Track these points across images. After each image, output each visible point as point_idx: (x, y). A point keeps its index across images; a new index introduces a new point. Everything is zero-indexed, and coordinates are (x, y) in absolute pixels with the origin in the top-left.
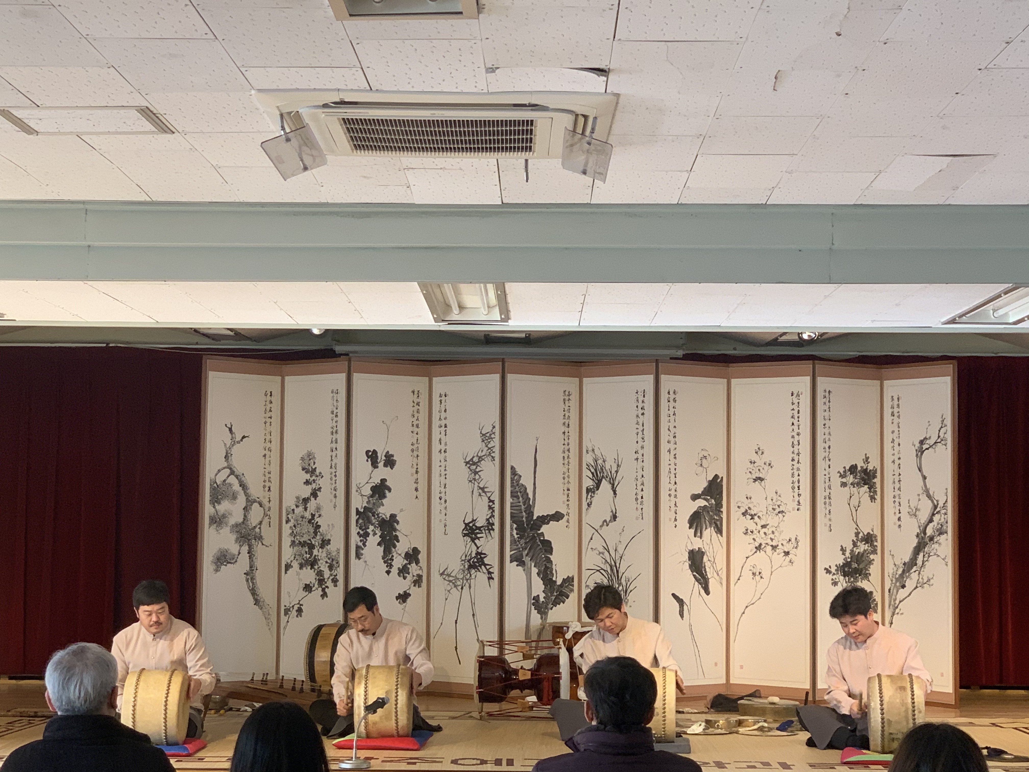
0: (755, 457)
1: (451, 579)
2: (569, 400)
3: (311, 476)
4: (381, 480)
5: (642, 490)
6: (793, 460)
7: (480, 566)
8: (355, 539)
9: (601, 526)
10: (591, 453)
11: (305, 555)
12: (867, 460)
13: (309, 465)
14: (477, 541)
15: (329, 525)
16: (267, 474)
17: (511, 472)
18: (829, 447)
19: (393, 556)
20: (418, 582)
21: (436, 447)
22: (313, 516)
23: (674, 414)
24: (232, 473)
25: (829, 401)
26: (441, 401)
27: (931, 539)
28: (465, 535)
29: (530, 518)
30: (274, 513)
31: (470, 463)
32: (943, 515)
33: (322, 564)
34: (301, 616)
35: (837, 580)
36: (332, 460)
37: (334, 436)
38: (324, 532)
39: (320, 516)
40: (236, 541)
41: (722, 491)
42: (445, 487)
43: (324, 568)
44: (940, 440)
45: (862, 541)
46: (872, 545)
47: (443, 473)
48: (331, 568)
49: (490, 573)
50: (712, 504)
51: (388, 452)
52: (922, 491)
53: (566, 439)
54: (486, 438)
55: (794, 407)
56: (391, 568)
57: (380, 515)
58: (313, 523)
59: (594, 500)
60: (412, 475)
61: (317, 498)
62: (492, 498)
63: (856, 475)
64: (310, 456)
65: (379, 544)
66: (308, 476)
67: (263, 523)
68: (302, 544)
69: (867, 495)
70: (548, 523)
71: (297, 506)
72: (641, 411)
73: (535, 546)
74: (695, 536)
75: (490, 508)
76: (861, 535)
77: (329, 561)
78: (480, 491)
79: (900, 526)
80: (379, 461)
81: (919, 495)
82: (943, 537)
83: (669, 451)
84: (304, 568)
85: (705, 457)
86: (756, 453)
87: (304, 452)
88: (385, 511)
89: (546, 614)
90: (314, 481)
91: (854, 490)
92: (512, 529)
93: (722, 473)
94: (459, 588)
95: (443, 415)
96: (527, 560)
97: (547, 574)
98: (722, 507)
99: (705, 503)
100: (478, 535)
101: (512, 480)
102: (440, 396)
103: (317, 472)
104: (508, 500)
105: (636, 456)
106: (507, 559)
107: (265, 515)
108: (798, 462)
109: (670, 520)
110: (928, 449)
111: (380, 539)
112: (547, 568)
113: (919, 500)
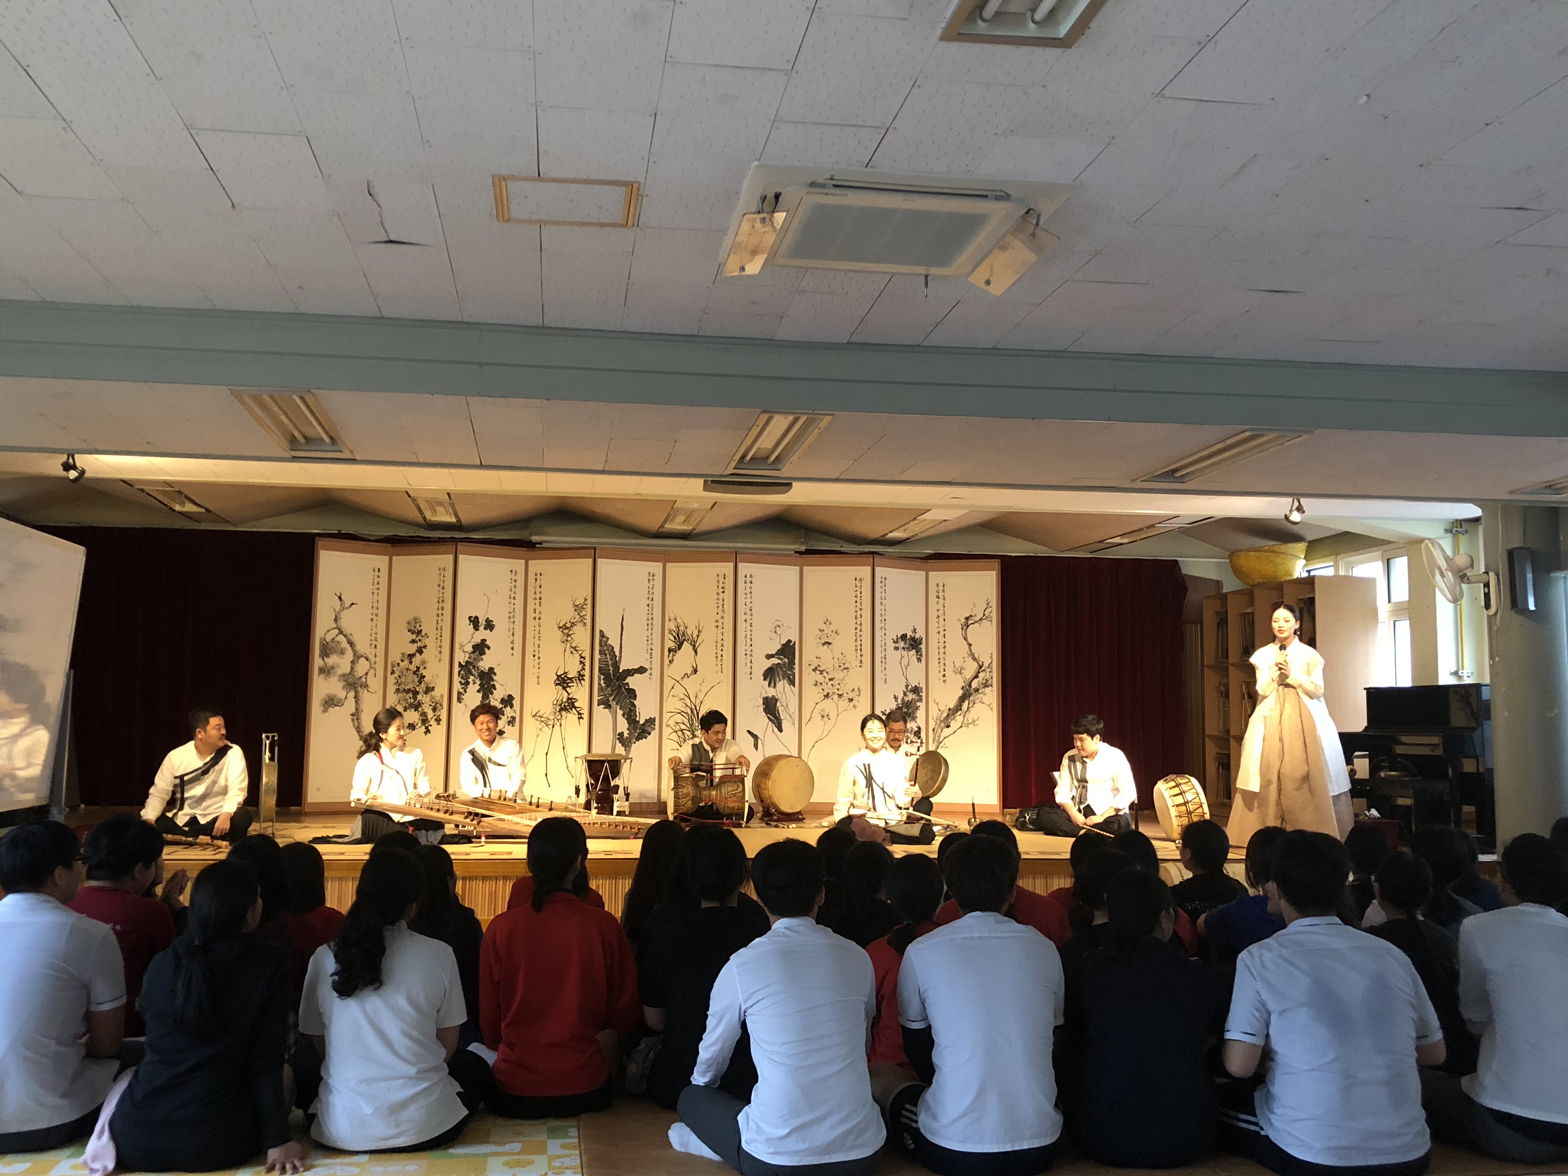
0: (823, 627)
1: (542, 719)
2: (653, 579)
3: (417, 636)
4: (482, 640)
5: (722, 650)
6: (856, 629)
7: (571, 709)
8: (457, 687)
9: (682, 678)
10: (673, 621)
11: (409, 700)
12: (914, 631)
13: (415, 627)
14: (568, 689)
15: (433, 676)
16: (373, 634)
17: (600, 635)
18: (885, 620)
20: (511, 722)
21: (531, 615)
22: (418, 668)
23: (751, 593)
24: (341, 632)
25: (885, 585)
26: (537, 579)
27: (977, 690)
28: (557, 684)
29: (616, 671)
30: (380, 666)
31: (563, 628)
32: (988, 673)
33: (425, 707)
36: (438, 623)
37: (441, 605)
38: (429, 681)
39: (425, 668)
40: (343, 688)
41: (795, 652)
42: (539, 647)
43: (428, 710)
44: (985, 617)
45: (910, 692)
47: (537, 636)
48: (434, 710)
49: (579, 714)
50: (787, 662)
51: (488, 618)
52: (966, 655)
53: (650, 610)
54: (578, 608)
55: (857, 589)
57: (480, 668)
58: (418, 675)
59: (675, 658)
60: (511, 636)
61: (423, 654)
62: (583, 655)
63: (906, 642)
64: (416, 620)
65: (478, 691)
66: (414, 637)
67: (369, 674)
68: (408, 691)
69: (915, 657)
70: (632, 676)
71: (402, 661)
72: (720, 590)
73: (621, 693)
74: (769, 685)
75: (581, 663)
76: (910, 687)
77: (433, 705)
79: (944, 681)
80: (480, 625)
81: (964, 658)
82: (988, 690)
83: (746, 621)
85: (779, 626)
86: (825, 623)
87: (410, 617)
88: (485, 664)
89: (630, 747)
90: (420, 640)
91: (905, 653)
92: (600, 679)
93: (795, 638)
94: (551, 727)
95: (538, 590)
96: (613, 704)
97: (631, 716)
98: (794, 664)
99: (780, 661)
100: (570, 685)
101: (601, 641)
102: (536, 574)
103: (423, 634)
104: (597, 656)
105: (716, 624)
106: (595, 702)
107: (371, 667)
108: (861, 631)
109: (746, 673)
110: (973, 624)
111: (479, 687)
112: (630, 710)
113: (965, 662)
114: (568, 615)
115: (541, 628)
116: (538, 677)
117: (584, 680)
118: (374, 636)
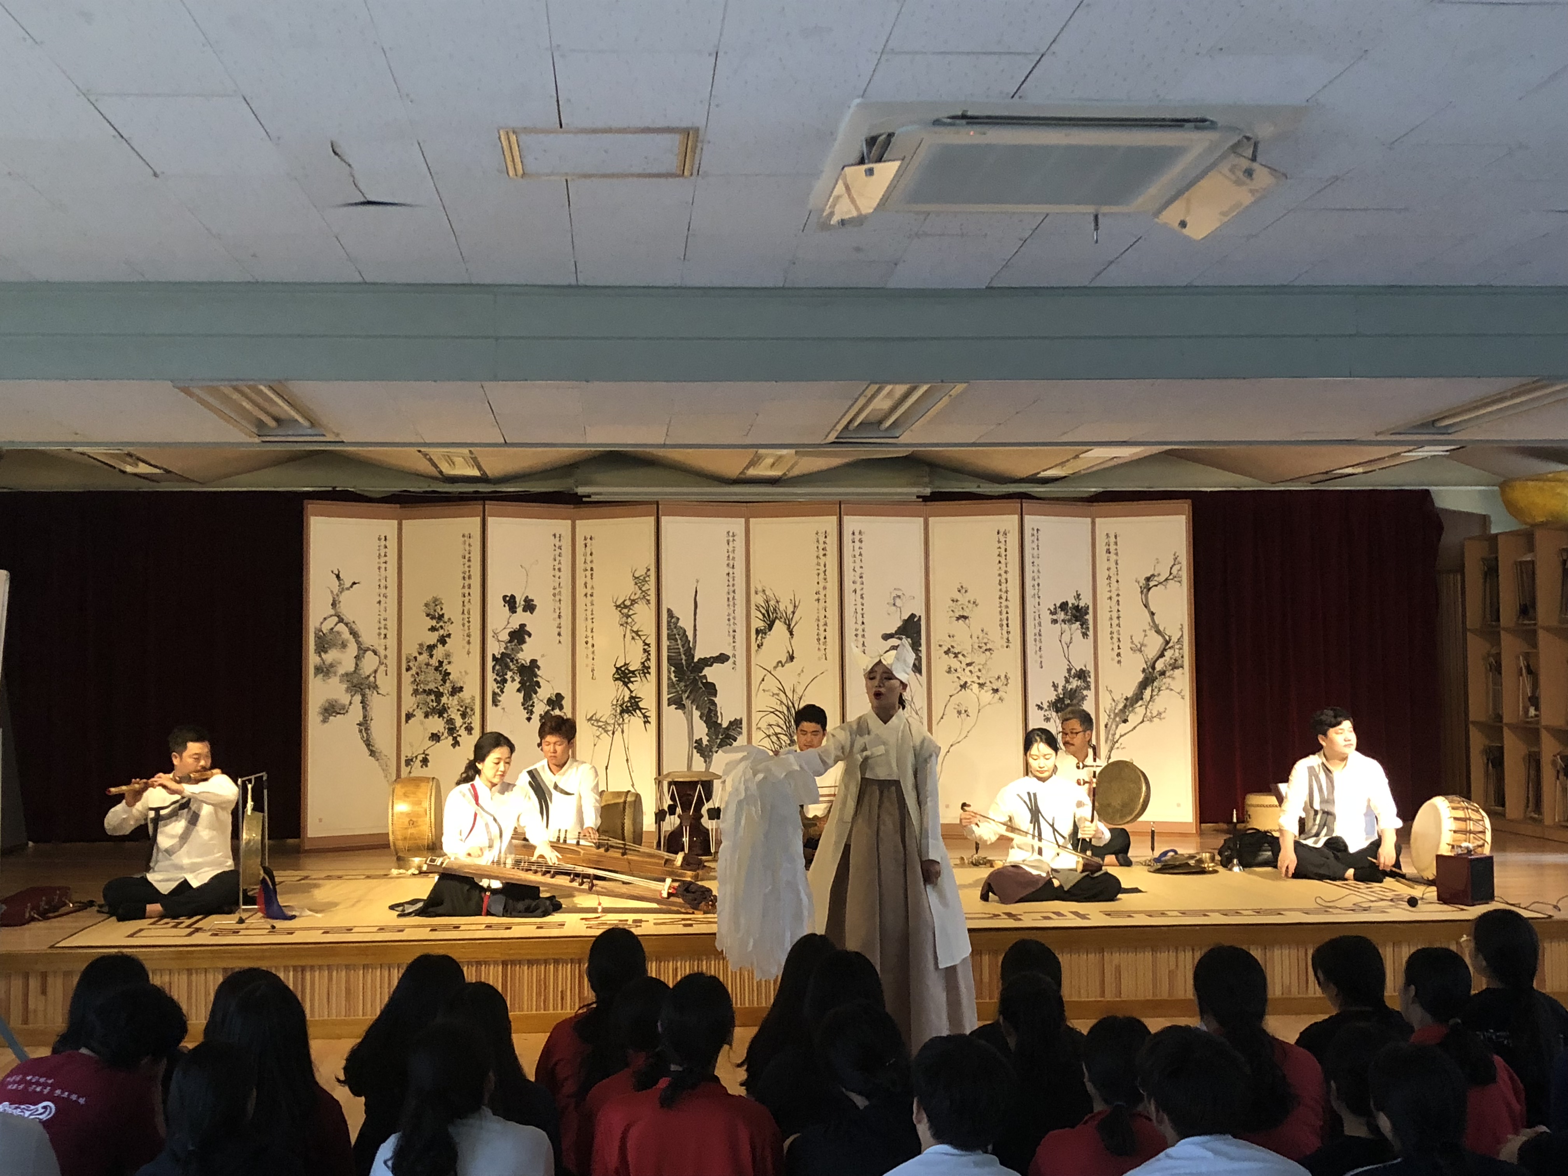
0: (957, 596)
1: (600, 724)
2: (734, 540)
3: (437, 623)
4: (520, 625)
6: (1000, 598)
7: (635, 710)
8: (491, 686)
9: (775, 668)
10: (761, 594)
11: (431, 703)
13: (435, 611)
14: (630, 685)
15: (460, 672)
16: (382, 621)
17: (668, 615)
18: (1038, 585)
19: (534, 702)
21: (580, 591)
22: (441, 663)
23: (860, 555)
24: (341, 620)
25: (1037, 539)
26: (586, 544)
27: (1163, 673)
28: (616, 679)
29: (689, 661)
30: (392, 661)
31: (621, 607)
32: (1177, 651)
33: (452, 712)
34: (427, 766)
36: (464, 605)
37: (467, 582)
38: (456, 679)
39: (449, 663)
40: (346, 691)
41: (920, 630)
42: (592, 631)
43: (456, 716)
44: (1173, 577)
45: (1074, 678)
46: (1085, 681)
47: (590, 617)
48: (464, 715)
49: (645, 716)
51: (528, 597)
52: (1147, 627)
53: (731, 580)
54: (640, 581)
55: (1000, 545)
56: (531, 714)
57: (520, 661)
58: (441, 671)
59: (765, 641)
60: (556, 619)
61: (446, 645)
62: (647, 642)
63: (1067, 612)
64: (436, 602)
65: (519, 690)
66: (434, 623)
67: (378, 671)
68: (429, 692)
69: (1079, 631)
70: (711, 666)
71: (420, 654)
72: (822, 552)
73: (697, 688)
75: (645, 651)
76: (1073, 671)
77: (461, 707)
79: (1119, 662)
80: (517, 606)
81: (1145, 631)
82: (1177, 673)
83: (855, 591)
84: (430, 717)
85: (899, 597)
86: (959, 591)
87: (428, 598)
88: (525, 655)
89: (710, 757)
90: (442, 627)
91: (1066, 627)
92: (669, 672)
93: (920, 612)
94: (610, 733)
95: (589, 558)
96: (687, 703)
97: (710, 717)
98: (920, 645)
100: (632, 679)
101: (669, 622)
102: (585, 539)
103: (446, 618)
104: (665, 643)
105: (816, 597)
106: (665, 702)
107: (381, 663)
108: (1006, 600)
110: (1156, 586)
111: (519, 686)
112: (710, 710)
113: (1146, 636)
114: (628, 589)
115: (594, 607)
116: (593, 670)
117: (649, 673)
118: (383, 622)
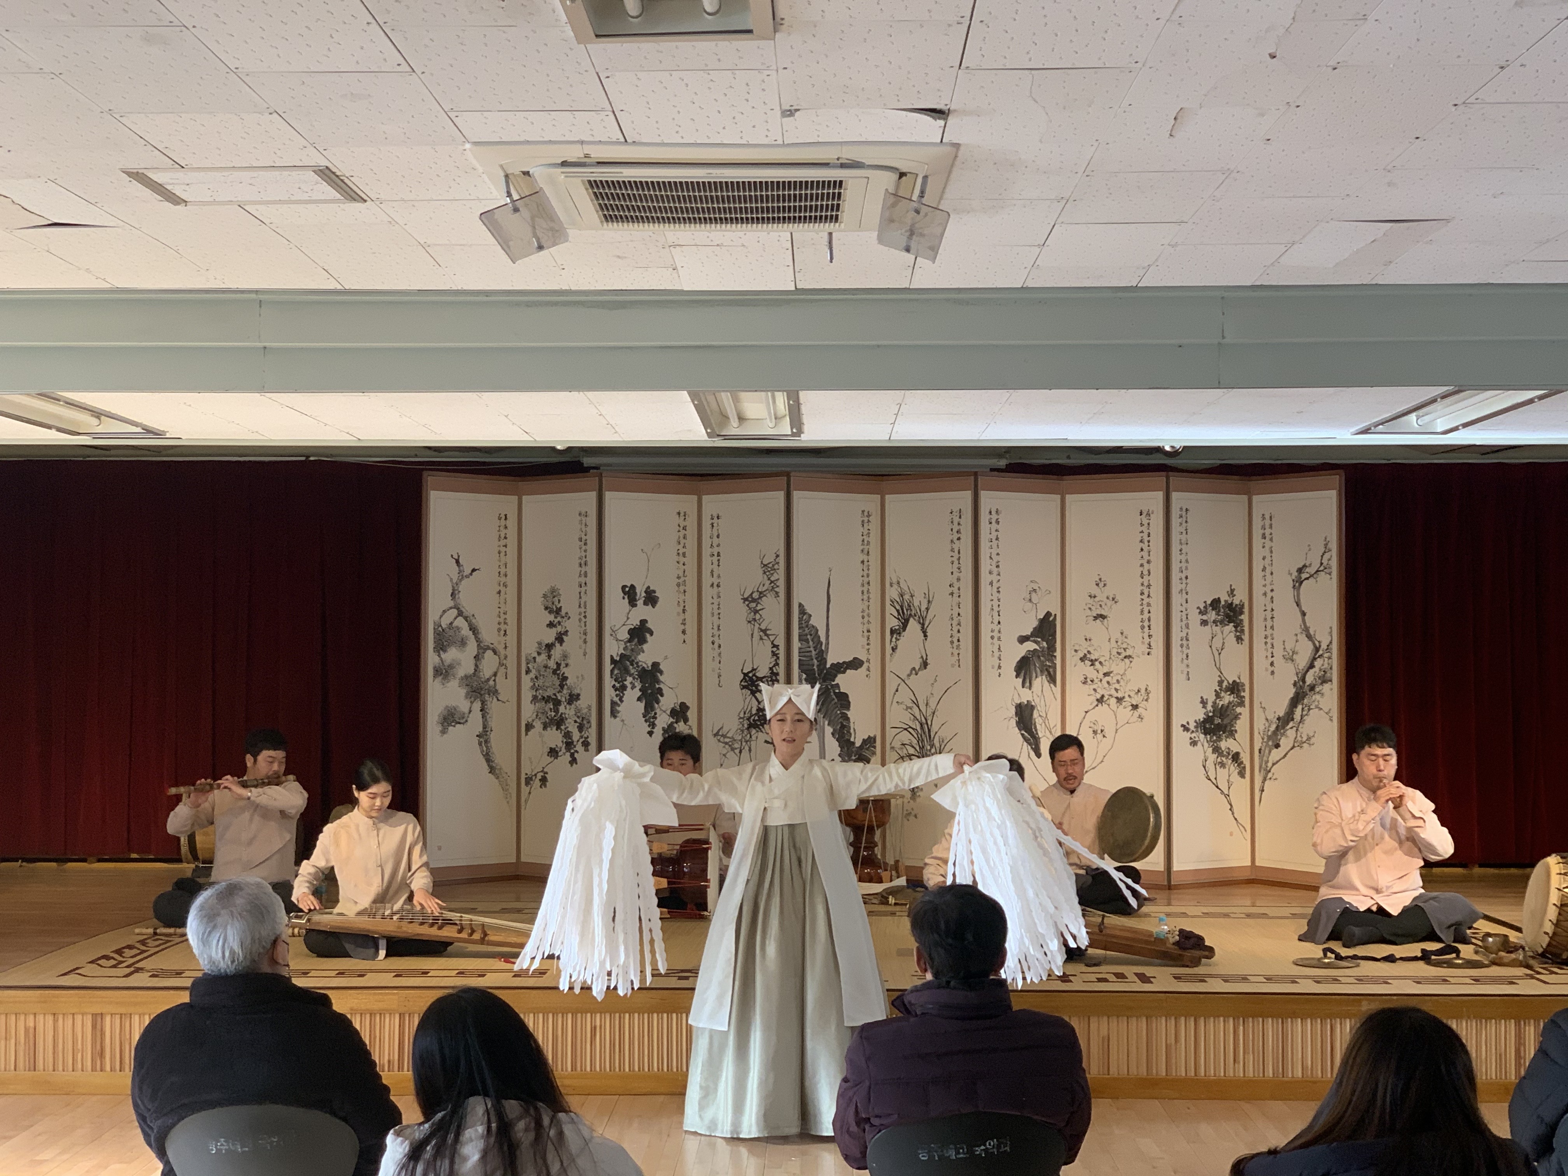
0: (1095, 591)
1: (727, 740)
3: (556, 617)
4: (641, 621)
5: (959, 631)
6: (1142, 594)
7: (762, 725)
8: (609, 694)
9: (909, 675)
10: (895, 586)
11: (550, 713)
12: (1232, 593)
13: (553, 603)
15: (578, 677)
16: (502, 614)
17: (800, 611)
18: (1187, 578)
19: (656, 714)
21: (707, 580)
22: (558, 665)
23: (997, 539)
24: (460, 613)
25: (1186, 522)
26: (712, 525)
27: (1312, 688)
28: (744, 687)
29: (822, 667)
30: (511, 662)
31: (749, 600)
32: (1326, 660)
33: (569, 723)
34: (545, 787)
35: (1197, 739)
36: (580, 598)
37: (583, 569)
38: (572, 685)
39: (567, 665)
40: (466, 697)
41: (1055, 632)
42: (719, 629)
43: (573, 729)
44: (1323, 568)
45: (1226, 692)
46: (1239, 696)
47: (716, 612)
48: (581, 728)
50: (1043, 647)
51: (649, 587)
52: (1300, 631)
53: (866, 569)
54: (768, 569)
55: (1144, 528)
56: (653, 728)
57: (640, 664)
58: (558, 675)
59: (900, 644)
60: (678, 614)
61: (564, 644)
62: (775, 643)
63: (1219, 611)
64: (554, 592)
65: (639, 699)
66: (551, 618)
67: (499, 675)
68: (546, 700)
69: (1232, 635)
70: (844, 672)
71: (539, 654)
72: (956, 536)
73: (829, 699)
74: (1023, 686)
75: (774, 654)
76: (1225, 684)
77: (578, 720)
78: (761, 633)
79: (1273, 673)
80: (637, 598)
81: (1296, 635)
82: (1327, 686)
83: (991, 583)
84: (549, 729)
85: (1035, 590)
86: (1097, 585)
87: (546, 588)
88: (646, 658)
90: (559, 623)
91: (1217, 629)
93: (1055, 612)
94: (737, 751)
95: (716, 541)
97: (843, 733)
98: (1055, 650)
99: (1035, 646)
101: (803, 620)
102: (712, 518)
103: (563, 613)
104: (796, 644)
105: (950, 590)
107: (501, 664)
108: (1149, 596)
109: (993, 667)
110: (1307, 579)
111: (640, 693)
112: (843, 727)
113: (1297, 641)
114: (755, 580)
115: (721, 601)
116: (719, 676)
